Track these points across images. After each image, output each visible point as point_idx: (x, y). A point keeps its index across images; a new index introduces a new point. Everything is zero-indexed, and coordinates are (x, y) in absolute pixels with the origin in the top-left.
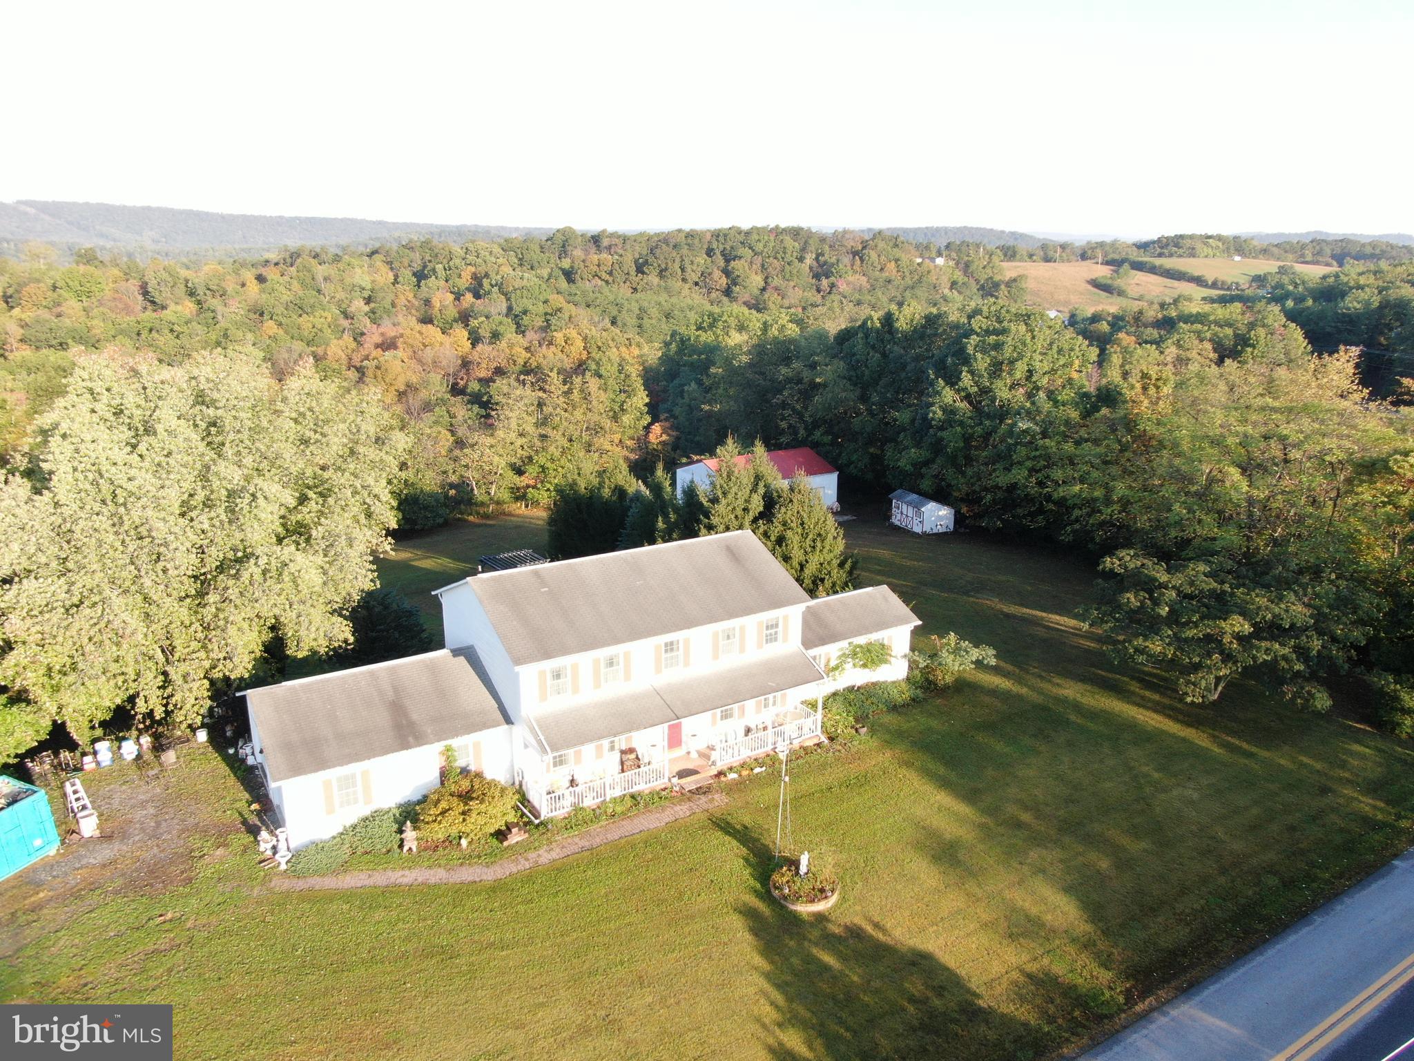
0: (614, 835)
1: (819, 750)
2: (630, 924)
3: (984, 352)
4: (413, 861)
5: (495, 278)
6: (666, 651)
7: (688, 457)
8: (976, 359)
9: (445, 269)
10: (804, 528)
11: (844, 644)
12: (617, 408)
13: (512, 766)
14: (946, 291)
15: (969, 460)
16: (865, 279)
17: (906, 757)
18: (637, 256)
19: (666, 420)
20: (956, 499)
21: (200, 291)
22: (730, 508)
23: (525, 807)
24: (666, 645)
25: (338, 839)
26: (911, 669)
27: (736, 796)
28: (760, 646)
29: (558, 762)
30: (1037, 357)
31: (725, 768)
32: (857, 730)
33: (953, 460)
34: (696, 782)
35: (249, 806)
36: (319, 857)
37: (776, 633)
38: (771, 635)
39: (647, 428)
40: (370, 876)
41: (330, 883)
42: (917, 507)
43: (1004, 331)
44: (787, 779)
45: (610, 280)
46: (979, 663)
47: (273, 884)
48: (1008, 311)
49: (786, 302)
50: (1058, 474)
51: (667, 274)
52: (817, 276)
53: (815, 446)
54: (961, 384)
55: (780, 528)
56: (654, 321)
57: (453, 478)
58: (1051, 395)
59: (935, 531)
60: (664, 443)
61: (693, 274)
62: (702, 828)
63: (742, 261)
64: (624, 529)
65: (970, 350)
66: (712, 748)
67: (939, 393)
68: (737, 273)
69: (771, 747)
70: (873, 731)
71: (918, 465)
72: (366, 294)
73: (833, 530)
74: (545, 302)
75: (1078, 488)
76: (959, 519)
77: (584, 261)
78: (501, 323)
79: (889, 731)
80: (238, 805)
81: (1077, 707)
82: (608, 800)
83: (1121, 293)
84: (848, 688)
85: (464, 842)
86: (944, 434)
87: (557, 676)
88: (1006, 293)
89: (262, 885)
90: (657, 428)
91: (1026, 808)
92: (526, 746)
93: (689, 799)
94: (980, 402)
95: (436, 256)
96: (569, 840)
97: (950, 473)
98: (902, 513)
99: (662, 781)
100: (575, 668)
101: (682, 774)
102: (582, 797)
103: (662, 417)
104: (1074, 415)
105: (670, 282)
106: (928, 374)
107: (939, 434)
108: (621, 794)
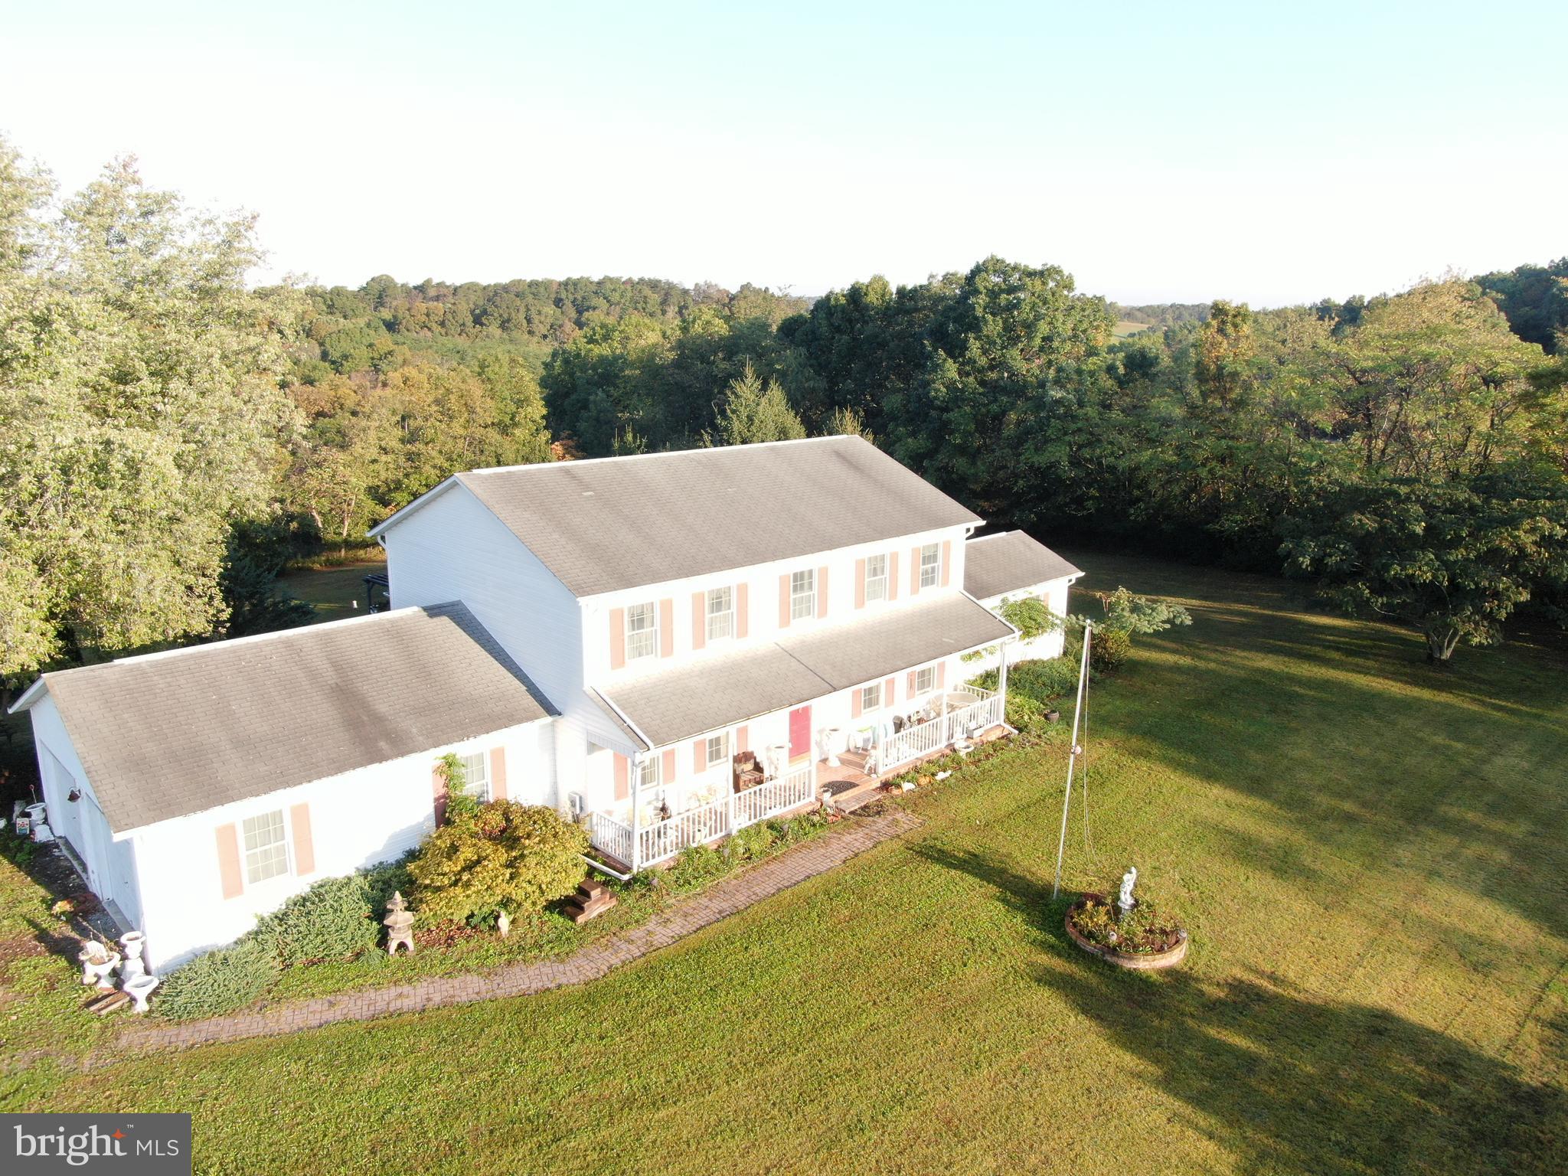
0: (764, 887)
1: (1011, 744)
3: (995, 314)
4: (413, 967)
6: (795, 589)
8: (986, 322)
17: (1134, 745)
18: (472, 306)
19: (569, 437)
23: (594, 859)
24: (796, 577)
25: (251, 943)
26: (1071, 640)
27: (929, 813)
31: (890, 776)
34: (857, 799)
35: (49, 908)
36: (220, 977)
37: (934, 570)
38: (927, 572)
40: (331, 1004)
41: (249, 1025)
47: (123, 1042)
51: (511, 325)
54: (966, 355)
57: (293, 508)
61: (541, 325)
62: (906, 862)
63: (597, 312)
67: (939, 367)
68: (592, 325)
70: (1064, 718)
74: (371, 345)
77: (409, 310)
80: (24, 908)
82: (734, 832)
85: (504, 922)
87: (639, 620)
89: (100, 1047)
91: (1340, 796)
92: (592, 747)
93: (859, 824)
96: (692, 903)
99: (807, 800)
100: (667, 606)
101: (834, 788)
105: (515, 334)
106: (923, 346)
107: (945, 415)
108: (751, 823)
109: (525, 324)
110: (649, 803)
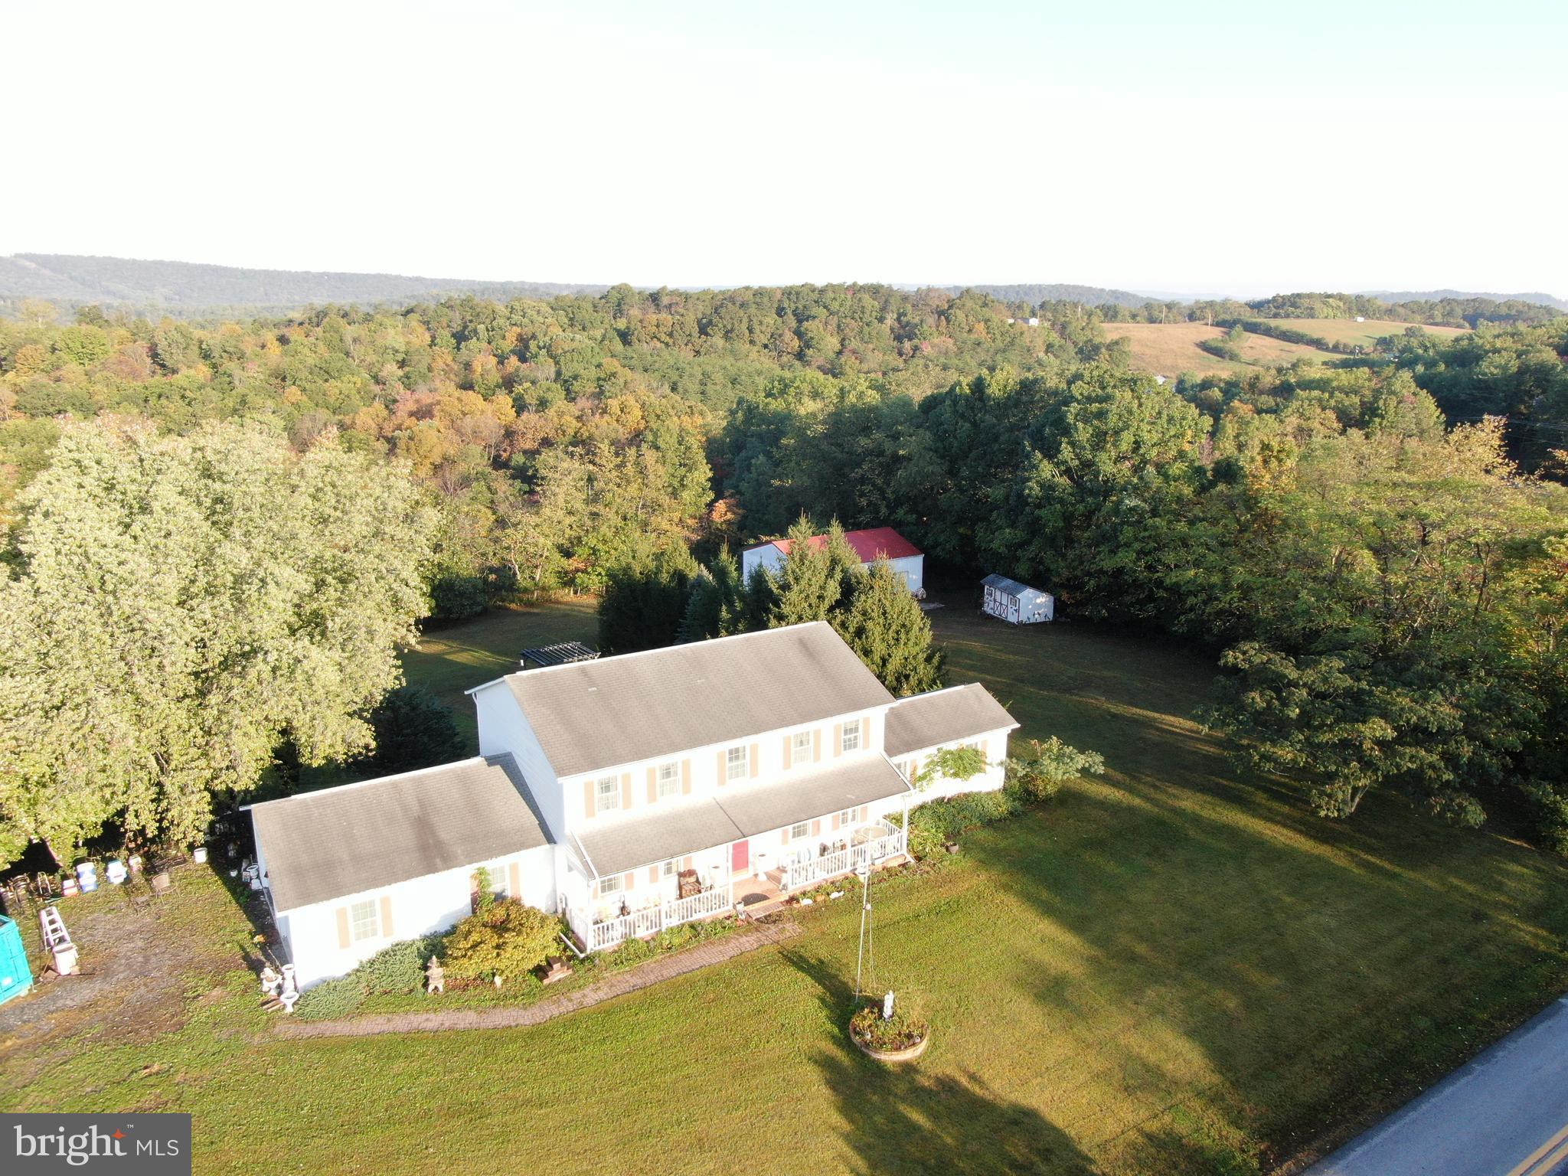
0: (670, 971)
1: (905, 872)
2: (688, 1077)
3: (1086, 421)
4: (439, 1003)
5: (543, 340)
6: (731, 759)
7: (756, 538)
8: (1077, 429)
9: (488, 330)
10: (886, 618)
11: (932, 750)
12: (676, 484)
13: (555, 891)
14: (1041, 355)
15: (1070, 541)
16: (951, 341)
17: (1004, 879)
18: (700, 316)
19: (732, 496)
20: (1056, 585)
21: (215, 354)
22: (803, 595)
23: (569, 939)
24: (731, 752)
25: (353, 977)
26: (1008, 777)
27: (810, 925)
28: (837, 754)
29: (608, 887)
30: (1145, 427)
31: (798, 893)
32: (947, 849)
33: (1052, 542)
34: (766, 908)
35: (252, 938)
36: (331, 998)
37: (856, 738)
38: (850, 740)
39: (710, 506)
40: (389, 1020)
41: (343, 1028)
42: (1012, 593)
43: (1107, 399)
44: (869, 907)
45: (671, 342)
46: (1085, 772)
47: (276, 1030)
48: (1112, 376)
49: (865, 367)
50: (1170, 558)
51: (733, 335)
52: (899, 338)
53: (898, 525)
54: (1060, 457)
55: (860, 618)
56: (718, 387)
57: (494, 562)
58: (1160, 467)
59: (1032, 620)
60: (728, 522)
61: (762, 336)
62: (771, 963)
63: (817, 321)
64: (685, 618)
65: (1070, 419)
66: (783, 870)
67: (1036, 467)
68: (810, 335)
69: (849, 868)
70: (966, 849)
71: (1013, 547)
72: (400, 357)
73: (919, 619)
74: (599, 366)
75: (1192, 573)
76: (1059, 607)
77: (641, 321)
78: (549, 389)
79: (983, 849)
80: (239, 936)
81: (1196, 820)
82: (663, 930)
83: (1233, 357)
84: (937, 800)
85: (498, 980)
86: (1043, 512)
87: (606, 787)
88: (1107, 357)
89: (265, 1031)
90: (721, 506)
91: (1141, 939)
92: (570, 869)
93: (757, 930)
94: (1082, 477)
95: (478, 315)
96: (619, 977)
97: (1048, 556)
98: (995, 601)
99: (726, 908)
100: (627, 778)
101: (748, 900)
102: (633, 927)
103: (727, 494)
104: (1187, 491)
105: (737, 345)
106: (1024, 446)
108: (679, 923)
109: (747, 332)
110: (614, 903)
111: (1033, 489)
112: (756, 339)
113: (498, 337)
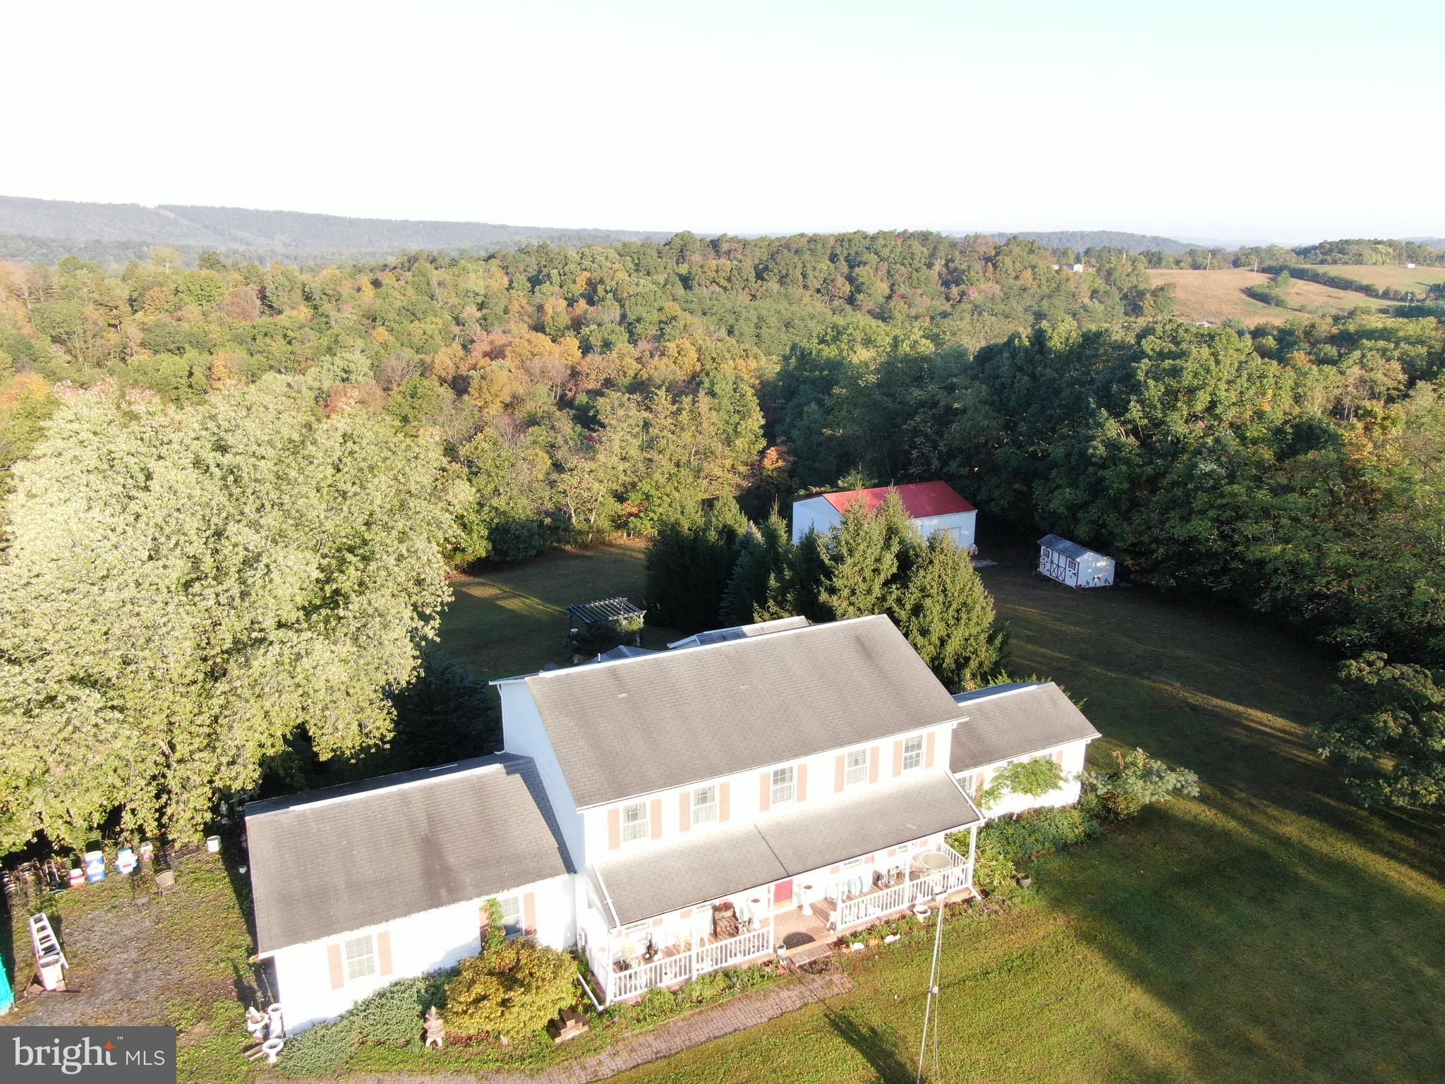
0: (699, 1034)
1: (970, 911)
3: (1156, 379)
4: (436, 1062)
5: (610, 284)
6: (775, 782)
7: (807, 489)
8: (1147, 388)
9: (560, 275)
10: (946, 596)
11: (1003, 763)
12: (730, 431)
13: (574, 922)
14: (1086, 300)
15: (1135, 504)
16: (998, 287)
17: (1085, 926)
18: (757, 262)
19: (783, 444)
20: (1119, 550)
21: (316, 296)
22: (857, 568)
23: (588, 983)
24: (776, 773)
25: (346, 1021)
26: (1084, 790)
27: (861, 979)
28: (896, 773)
30: (1223, 386)
31: (847, 933)
32: (1018, 882)
33: (1115, 503)
34: (811, 953)
35: (249, 957)
36: (317, 1050)
37: (918, 755)
38: (911, 757)
39: (762, 453)
40: (379, 1081)
42: (1072, 556)
43: (1183, 355)
44: (936, 990)
45: (729, 286)
46: (1177, 792)
48: (1187, 331)
49: (913, 312)
50: (1249, 529)
51: (788, 280)
52: (946, 284)
53: (950, 479)
54: (1128, 416)
55: (918, 594)
56: (772, 331)
57: (549, 506)
58: (1237, 428)
59: (1091, 585)
60: (779, 469)
61: (815, 280)
62: (816, 1030)
63: (867, 267)
64: (732, 579)
65: (1141, 376)
66: (832, 904)
67: (1101, 425)
68: (861, 280)
69: (906, 905)
70: (1039, 883)
71: (1074, 509)
72: (479, 300)
73: (981, 599)
74: (660, 309)
75: (1279, 548)
76: (1121, 572)
77: (702, 267)
78: (613, 331)
79: (1059, 884)
80: (236, 953)
81: (1307, 856)
82: (694, 979)
83: (1279, 303)
84: (1004, 816)
85: (504, 1040)
86: (1106, 473)
87: (633, 815)
88: (1152, 302)
90: (772, 453)
91: (1256, 1020)
92: (590, 906)
93: (800, 982)
94: (1150, 437)
95: (552, 260)
96: (641, 1039)
97: (1112, 519)
98: (1052, 562)
99: (766, 951)
100: (657, 805)
101: (793, 941)
102: (660, 973)
103: (779, 441)
104: (1267, 454)
105: (791, 289)
106: (1089, 403)
107: (1100, 473)
108: (711, 969)
109: (801, 277)
110: (640, 941)
111: (1098, 449)
112: (809, 284)
113: (569, 281)
